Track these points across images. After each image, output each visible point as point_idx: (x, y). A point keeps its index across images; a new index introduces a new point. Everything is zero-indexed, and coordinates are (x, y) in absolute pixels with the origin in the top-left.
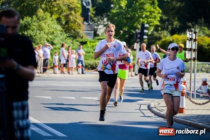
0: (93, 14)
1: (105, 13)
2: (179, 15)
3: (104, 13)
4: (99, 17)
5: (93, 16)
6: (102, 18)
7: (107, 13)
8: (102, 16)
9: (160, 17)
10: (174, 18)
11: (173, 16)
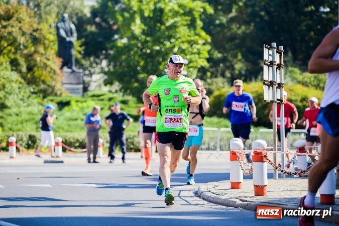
0: (80, 52)
1: (104, 52)
2: (244, 49)
3: (102, 51)
4: (92, 59)
5: (79, 56)
6: (98, 60)
7: (106, 51)
8: (97, 57)
9: (209, 52)
10: (235, 56)
11: (232, 52)
